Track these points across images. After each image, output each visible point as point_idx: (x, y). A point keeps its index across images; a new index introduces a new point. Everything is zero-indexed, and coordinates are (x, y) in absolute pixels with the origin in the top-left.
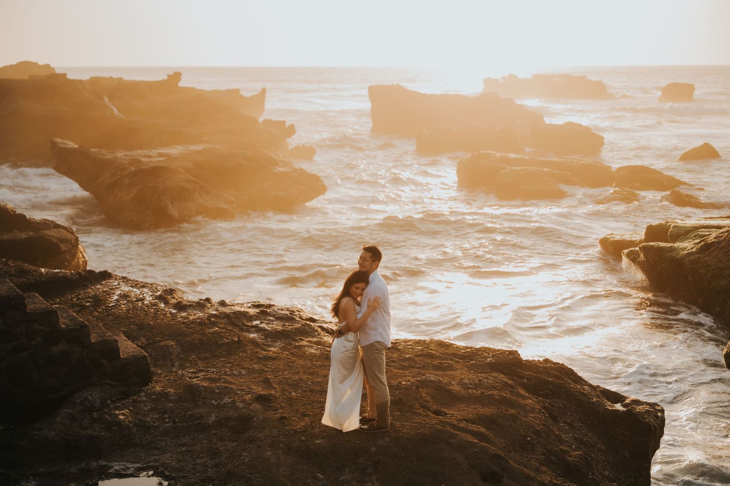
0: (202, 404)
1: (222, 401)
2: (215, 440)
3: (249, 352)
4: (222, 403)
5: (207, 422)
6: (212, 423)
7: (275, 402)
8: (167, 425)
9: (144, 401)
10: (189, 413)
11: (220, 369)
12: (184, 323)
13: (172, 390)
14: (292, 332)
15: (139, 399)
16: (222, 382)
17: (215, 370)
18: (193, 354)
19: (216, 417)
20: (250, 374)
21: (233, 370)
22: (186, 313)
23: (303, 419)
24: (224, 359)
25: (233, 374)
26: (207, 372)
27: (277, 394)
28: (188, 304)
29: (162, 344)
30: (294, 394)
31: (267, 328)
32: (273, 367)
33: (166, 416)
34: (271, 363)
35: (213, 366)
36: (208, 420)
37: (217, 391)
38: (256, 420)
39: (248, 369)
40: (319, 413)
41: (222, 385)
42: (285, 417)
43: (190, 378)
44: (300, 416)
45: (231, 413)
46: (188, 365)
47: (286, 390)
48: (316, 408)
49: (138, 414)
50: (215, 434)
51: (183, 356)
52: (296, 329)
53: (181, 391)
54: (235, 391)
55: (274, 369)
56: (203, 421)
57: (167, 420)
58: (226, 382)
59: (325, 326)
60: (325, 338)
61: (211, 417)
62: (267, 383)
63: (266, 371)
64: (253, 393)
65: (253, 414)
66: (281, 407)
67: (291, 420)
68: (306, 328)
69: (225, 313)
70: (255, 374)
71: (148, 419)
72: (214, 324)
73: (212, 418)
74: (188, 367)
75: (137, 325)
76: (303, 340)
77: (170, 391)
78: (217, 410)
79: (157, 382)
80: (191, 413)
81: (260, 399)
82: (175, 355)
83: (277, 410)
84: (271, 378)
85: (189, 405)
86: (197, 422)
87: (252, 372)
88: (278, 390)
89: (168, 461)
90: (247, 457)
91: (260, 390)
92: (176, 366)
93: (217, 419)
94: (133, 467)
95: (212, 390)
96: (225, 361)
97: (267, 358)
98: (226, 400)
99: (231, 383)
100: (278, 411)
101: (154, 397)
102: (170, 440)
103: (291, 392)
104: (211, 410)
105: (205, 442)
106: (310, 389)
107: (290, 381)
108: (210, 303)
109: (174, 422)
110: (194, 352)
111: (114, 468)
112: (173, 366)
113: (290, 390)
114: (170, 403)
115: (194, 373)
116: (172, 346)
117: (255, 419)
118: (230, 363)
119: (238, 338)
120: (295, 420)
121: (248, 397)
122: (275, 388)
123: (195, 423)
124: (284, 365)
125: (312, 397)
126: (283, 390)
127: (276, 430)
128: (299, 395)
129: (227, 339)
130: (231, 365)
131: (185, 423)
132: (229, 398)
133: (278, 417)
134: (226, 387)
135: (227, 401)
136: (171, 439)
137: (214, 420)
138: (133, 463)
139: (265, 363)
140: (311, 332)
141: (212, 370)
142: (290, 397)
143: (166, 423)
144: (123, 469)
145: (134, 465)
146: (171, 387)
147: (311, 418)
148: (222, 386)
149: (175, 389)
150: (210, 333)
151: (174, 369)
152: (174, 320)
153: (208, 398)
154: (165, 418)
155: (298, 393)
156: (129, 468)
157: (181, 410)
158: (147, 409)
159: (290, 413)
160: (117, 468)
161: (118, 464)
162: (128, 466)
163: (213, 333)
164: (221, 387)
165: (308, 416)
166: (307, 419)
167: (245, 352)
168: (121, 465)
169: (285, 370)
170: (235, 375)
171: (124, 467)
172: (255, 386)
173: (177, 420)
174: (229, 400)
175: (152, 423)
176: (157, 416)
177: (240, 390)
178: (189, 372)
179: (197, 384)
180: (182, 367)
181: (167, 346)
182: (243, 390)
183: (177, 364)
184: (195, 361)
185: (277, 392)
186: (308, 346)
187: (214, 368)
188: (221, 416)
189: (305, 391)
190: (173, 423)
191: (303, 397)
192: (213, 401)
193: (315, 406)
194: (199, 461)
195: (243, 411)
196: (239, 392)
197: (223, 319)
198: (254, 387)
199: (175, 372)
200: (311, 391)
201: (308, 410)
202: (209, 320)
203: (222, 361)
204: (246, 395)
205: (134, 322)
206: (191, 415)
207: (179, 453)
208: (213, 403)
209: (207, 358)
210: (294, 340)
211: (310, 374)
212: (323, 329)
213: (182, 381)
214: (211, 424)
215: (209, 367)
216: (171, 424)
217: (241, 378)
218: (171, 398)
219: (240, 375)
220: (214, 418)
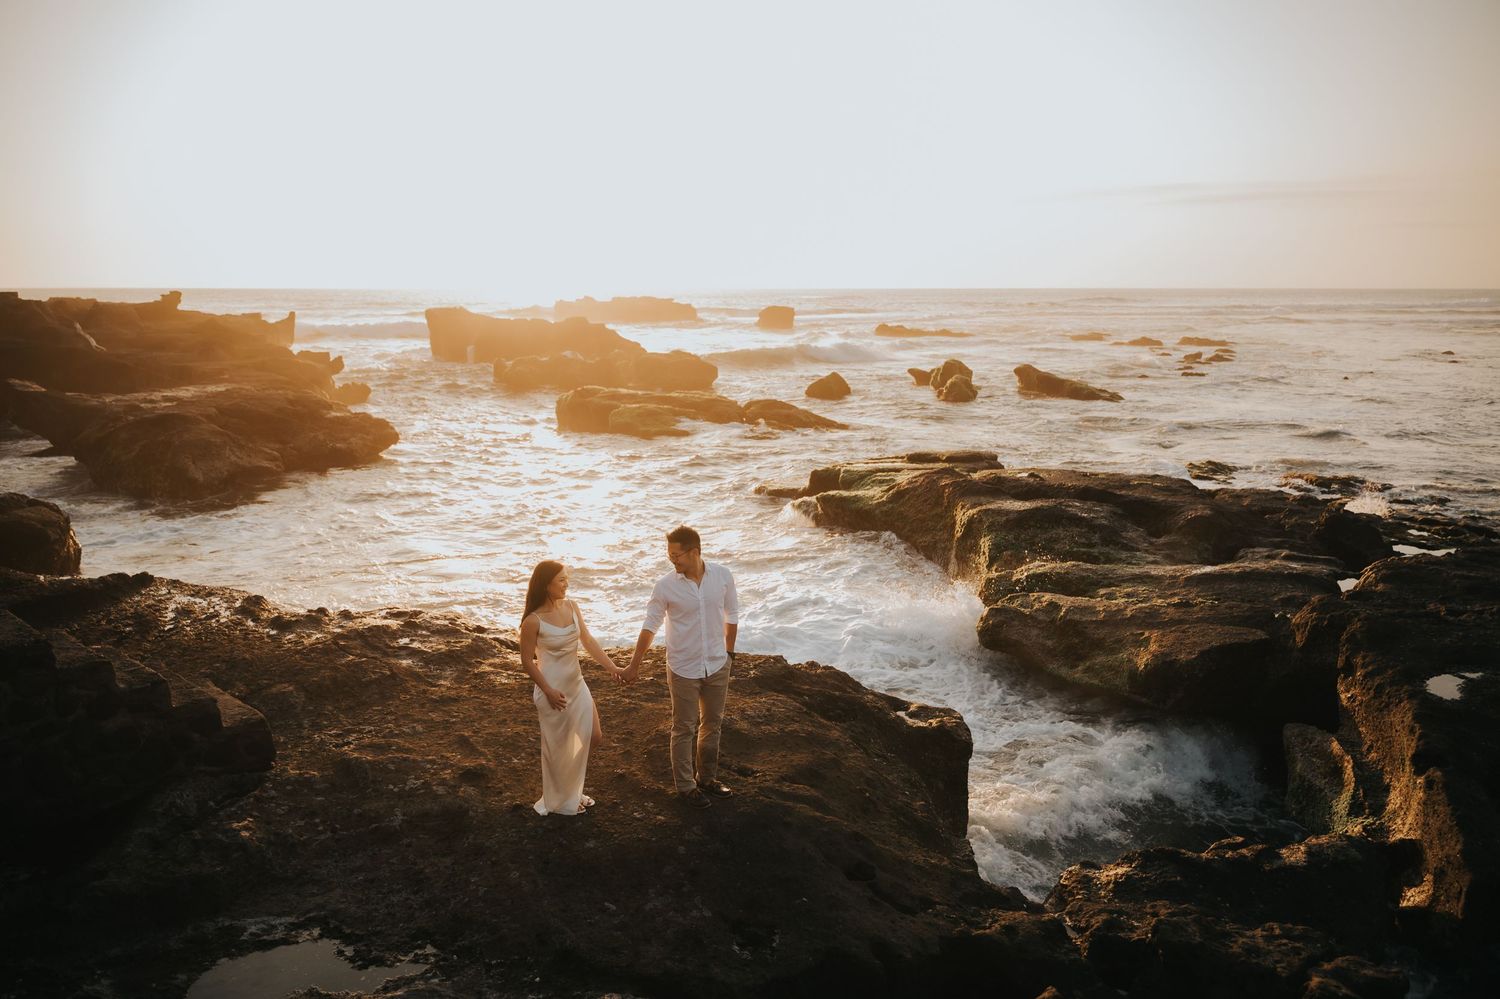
0: (373, 793)
2: (411, 857)
4: (407, 788)
5: (391, 826)
6: (399, 825)
9: (273, 798)
10: (355, 811)
11: (378, 726)
12: (298, 652)
13: (316, 773)
15: (265, 795)
16: (394, 750)
19: (404, 816)
20: (430, 731)
21: (400, 726)
22: (294, 635)
24: (379, 708)
25: (403, 732)
28: (293, 619)
29: (274, 690)
30: (516, 761)
31: (424, 649)
33: (317, 820)
35: (366, 722)
36: (391, 820)
37: (392, 767)
41: (396, 755)
43: (337, 746)
46: (325, 723)
47: (502, 756)
49: (269, 823)
50: (409, 845)
51: (311, 708)
57: (321, 828)
58: (400, 749)
60: (509, 657)
61: (396, 815)
64: (452, 765)
66: (505, 786)
69: (356, 630)
70: (438, 729)
71: (290, 831)
72: (345, 650)
73: (398, 818)
74: (326, 727)
75: (224, 661)
77: (314, 775)
78: (402, 803)
79: (284, 758)
82: (299, 708)
84: (471, 737)
85: (351, 797)
86: (374, 826)
87: (432, 727)
88: (489, 757)
89: (342, 906)
92: (306, 725)
94: (281, 924)
95: (383, 767)
99: (408, 751)
100: (503, 795)
101: (289, 788)
102: (334, 864)
103: (510, 758)
104: (392, 803)
105: (395, 862)
108: (327, 616)
109: (334, 831)
111: (249, 931)
112: (300, 726)
114: (317, 795)
115: (338, 736)
116: (291, 692)
117: (471, 812)
119: (391, 670)
121: (448, 774)
126: (497, 756)
127: (513, 830)
129: (374, 673)
130: (393, 717)
136: (335, 862)
137: (402, 820)
138: (279, 915)
141: (367, 728)
145: (283, 920)
146: (311, 765)
148: (397, 758)
149: (320, 769)
150: (343, 665)
151: (305, 732)
152: (280, 647)
153: (380, 781)
154: (317, 825)
156: (274, 927)
157: (339, 807)
158: (283, 812)
161: (253, 920)
162: (273, 923)
163: (348, 665)
164: (395, 760)
167: (407, 692)
168: (259, 924)
170: (407, 734)
171: (265, 927)
173: (337, 826)
175: (296, 836)
176: (302, 823)
178: (331, 736)
181: (284, 692)
182: (433, 762)
187: (370, 724)
190: (332, 832)
192: (391, 787)
194: (395, 899)
195: (447, 800)
196: (429, 766)
197: (356, 640)
198: (449, 755)
202: (337, 644)
204: (442, 770)
205: (219, 656)
206: (360, 815)
207: (355, 885)
208: (392, 790)
209: (351, 708)
212: (500, 642)
215: (360, 724)
216: (329, 834)
217: (420, 739)
218: (318, 787)
219: (415, 733)
220: (401, 817)
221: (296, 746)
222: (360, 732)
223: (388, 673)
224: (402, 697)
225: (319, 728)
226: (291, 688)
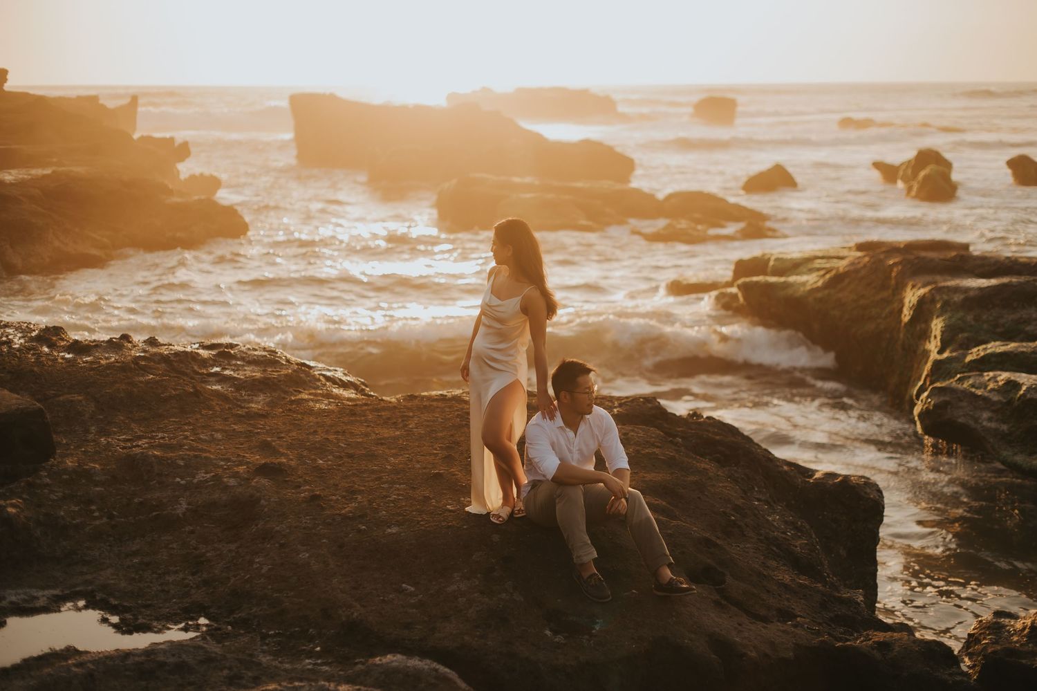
0: (157, 485)
1: (194, 477)
2: (193, 542)
3: (217, 408)
4: (195, 481)
5: (173, 512)
6: (184, 514)
7: (293, 475)
8: (97, 522)
9: (47, 485)
10: (136, 500)
11: (173, 434)
13: (97, 466)
14: (280, 381)
15: (38, 482)
16: (185, 449)
17: (166, 435)
18: (119, 413)
19: (189, 504)
20: (229, 439)
21: (198, 434)
22: (91, 358)
23: (352, 498)
24: (177, 420)
25: (200, 439)
26: (150, 438)
27: (293, 463)
28: (93, 345)
30: (321, 462)
31: (236, 375)
32: (268, 428)
33: (93, 507)
34: (262, 423)
35: (159, 430)
36: (175, 509)
37: (181, 463)
38: (267, 503)
39: (225, 431)
40: (377, 488)
41: (188, 453)
42: (319, 496)
43: (124, 448)
44: (344, 494)
45: (217, 496)
46: (114, 429)
47: (305, 456)
48: (368, 481)
49: (39, 506)
50: (192, 532)
51: (101, 417)
52: (286, 375)
53: (114, 466)
54: (215, 461)
55: (271, 429)
56: (165, 512)
57: (96, 514)
58: (192, 449)
59: (328, 374)
60: (334, 390)
61: (180, 504)
62: (265, 447)
63: (258, 433)
64: (248, 463)
65: (258, 494)
66: (305, 481)
67: (331, 500)
68: (302, 375)
70: (240, 437)
71: (62, 513)
72: (146, 370)
73: (182, 507)
74: (115, 433)
76: (300, 392)
77: (95, 468)
78: (188, 493)
79: (65, 455)
80: (141, 499)
81: (263, 470)
82: (87, 415)
83: (300, 487)
84: (274, 441)
85: (133, 489)
86: (154, 514)
87: (232, 435)
88: (291, 457)
89: (112, 582)
90: (264, 564)
91: (257, 459)
92: (93, 431)
93: (190, 507)
94: (44, 596)
95: (172, 462)
96: (179, 421)
97: (251, 416)
98: (201, 476)
99: (202, 450)
100: (302, 488)
102: (108, 548)
103: (316, 460)
104: (177, 493)
105: (175, 546)
106: (347, 453)
107: (308, 444)
108: (130, 342)
109: (111, 517)
110: (119, 411)
111: (8, 600)
112: (87, 431)
113: (313, 457)
114: (96, 486)
115: (128, 440)
116: (81, 401)
117: (263, 502)
118: (189, 424)
120: (338, 499)
121: (242, 469)
122: (283, 454)
123: (150, 516)
124: (284, 424)
125: (355, 465)
126: (300, 457)
127: (308, 518)
128: (330, 463)
129: (175, 390)
130: (191, 427)
131: (131, 518)
132: (206, 473)
133: (304, 497)
134: (196, 456)
135: (203, 477)
136: (109, 546)
137: (186, 509)
138: (43, 588)
139: (251, 422)
140: (310, 381)
141: (160, 435)
142: (318, 466)
143: (96, 518)
144: (25, 601)
145: (46, 592)
146: (94, 461)
147: (365, 495)
148: (189, 455)
149: (100, 465)
150: (141, 382)
151: (90, 437)
152: (74, 366)
153: (167, 475)
154: (94, 511)
155: (329, 460)
156: (37, 598)
157: (119, 497)
158: (56, 498)
159: (323, 489)
160: (14, 598)
161: (14, 592)
162: (36, 594)
163: (147, 383)
164: (186, 457)
165: (361, 492)
166: (360, 497)
167: (210, 408)
168: (19, 594)
169: (290, 431)
170: (205, 441)
171: (26, 597)
172: (247, 453)
173: (115, 513)
174: (208, 476)
175: (69, 519)
176: (77, 509)
177: (222, 460)
178: (118, 440)
179: (142, 453)
180: (103, 432)
181: (72, 401)
182: (228, 460)
183: (93, 429)
184: (124, 423)
185: (292, 460)
186: (312, 400)
187: (163, 432)
188: (198, 501)
189: (341, 457)
190: (108, 518)
191: (340, 465)
192: (178, 479)
193: (364, 477)
195: (238, 490)
196: (222, 463)
197: (159, 363)
198: (247, 455)
199: (94, 441)
200: (351, 456)
201: (354, 483)
203: (174, 421)
204: (238, 466)
206: (141, 503)
207: (128, 567)
208: (179, 482)
209: (145, 419)
210: (286, 392)
211: (337, 433)
212: (328, 378)
213: (110, 453)
214: (181, 515)
215: (153, 431)
216: (105, 520)
217: (218, 445)
218: (97, 478)
219: (213, 440)
220: (186, 506)
221: (79, 447)
222: (152, 438)
223: (191, 390)
224: (204, 412)
225: (107, 434)
226: (80, 398)
